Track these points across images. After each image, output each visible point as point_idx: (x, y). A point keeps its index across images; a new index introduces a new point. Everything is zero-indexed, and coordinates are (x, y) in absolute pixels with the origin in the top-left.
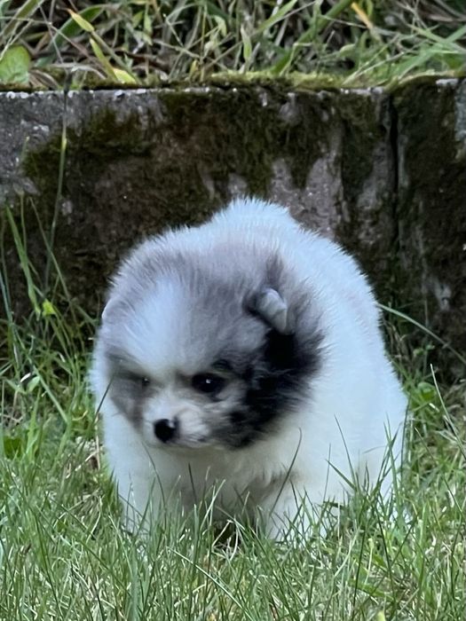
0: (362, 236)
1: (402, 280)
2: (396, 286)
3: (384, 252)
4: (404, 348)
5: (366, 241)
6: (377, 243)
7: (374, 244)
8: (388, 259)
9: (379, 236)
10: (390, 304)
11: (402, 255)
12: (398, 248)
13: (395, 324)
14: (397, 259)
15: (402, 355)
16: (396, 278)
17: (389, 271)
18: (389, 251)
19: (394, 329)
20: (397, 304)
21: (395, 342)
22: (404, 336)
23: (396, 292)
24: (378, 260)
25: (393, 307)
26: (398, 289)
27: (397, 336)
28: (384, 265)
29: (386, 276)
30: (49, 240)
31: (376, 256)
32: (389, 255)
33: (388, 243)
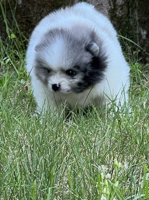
0: (117, 13)
1: (131, 28)
2: (128, 30)
3: (125, 19)
4: (130, 51)
5: (119, 15)
6: (122, 15)
7: (121, 16)
8: (126, 21)
9: (123, 13)
10: (126, 36)
11: (130, 20)
12: (129, 17)
13: (128, 43)
14: (129, 21)
15: (130, 53)
16: (128, 27)
17: (126, 25)
18: (126, 18)
19: (127, 45)
20: (128, 37)
21: (128, 49)
22: (131, 47)
23: (128, 32)
24: (123, 21)
25: (127, 38)
26: (129, 31)
27: (128, 47)
28: (124, 23)
29: (125, 26)
30: (14, 13)
31: (122, 20)
32: (126, 20)
33: (126, 16)
